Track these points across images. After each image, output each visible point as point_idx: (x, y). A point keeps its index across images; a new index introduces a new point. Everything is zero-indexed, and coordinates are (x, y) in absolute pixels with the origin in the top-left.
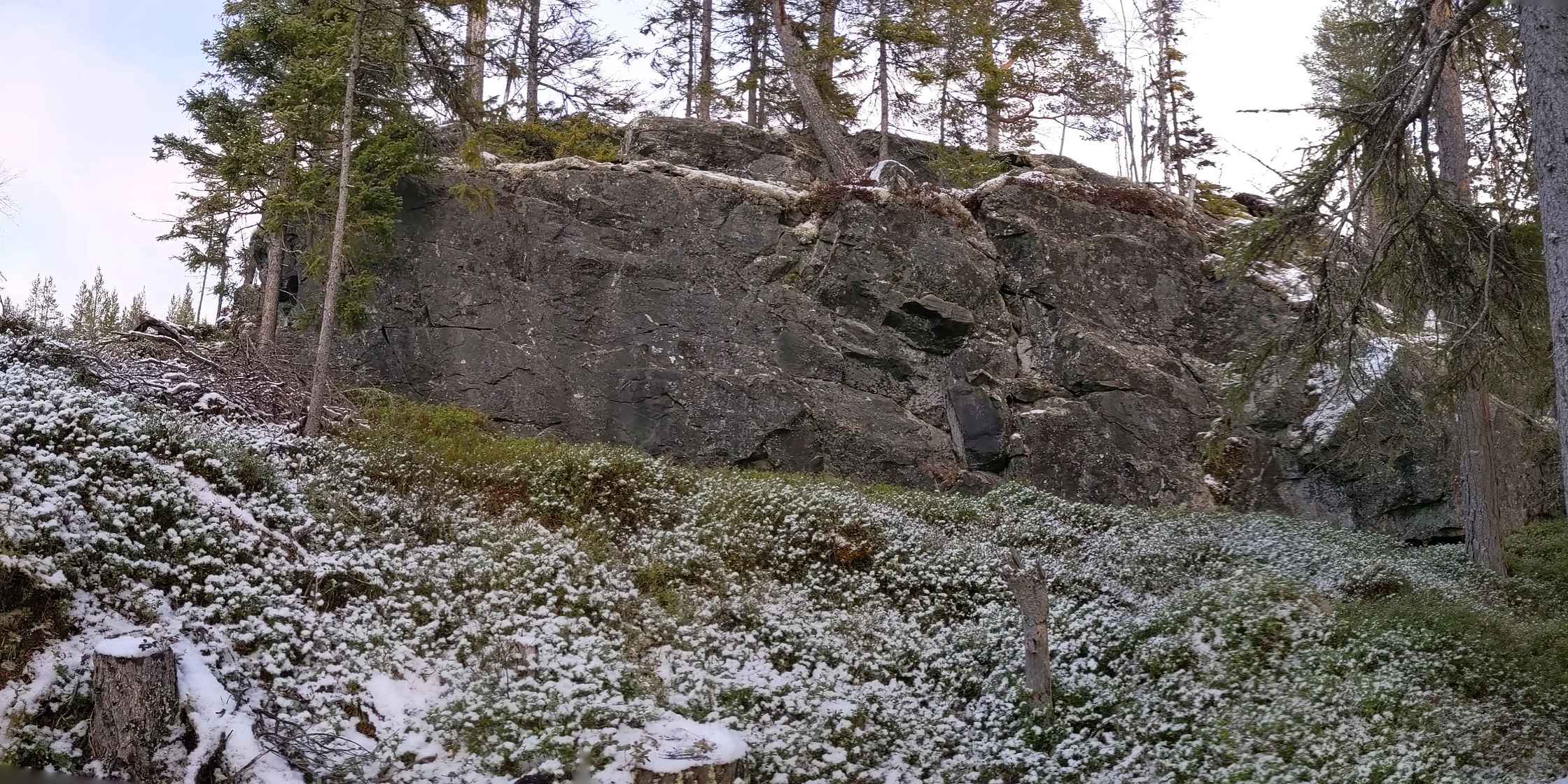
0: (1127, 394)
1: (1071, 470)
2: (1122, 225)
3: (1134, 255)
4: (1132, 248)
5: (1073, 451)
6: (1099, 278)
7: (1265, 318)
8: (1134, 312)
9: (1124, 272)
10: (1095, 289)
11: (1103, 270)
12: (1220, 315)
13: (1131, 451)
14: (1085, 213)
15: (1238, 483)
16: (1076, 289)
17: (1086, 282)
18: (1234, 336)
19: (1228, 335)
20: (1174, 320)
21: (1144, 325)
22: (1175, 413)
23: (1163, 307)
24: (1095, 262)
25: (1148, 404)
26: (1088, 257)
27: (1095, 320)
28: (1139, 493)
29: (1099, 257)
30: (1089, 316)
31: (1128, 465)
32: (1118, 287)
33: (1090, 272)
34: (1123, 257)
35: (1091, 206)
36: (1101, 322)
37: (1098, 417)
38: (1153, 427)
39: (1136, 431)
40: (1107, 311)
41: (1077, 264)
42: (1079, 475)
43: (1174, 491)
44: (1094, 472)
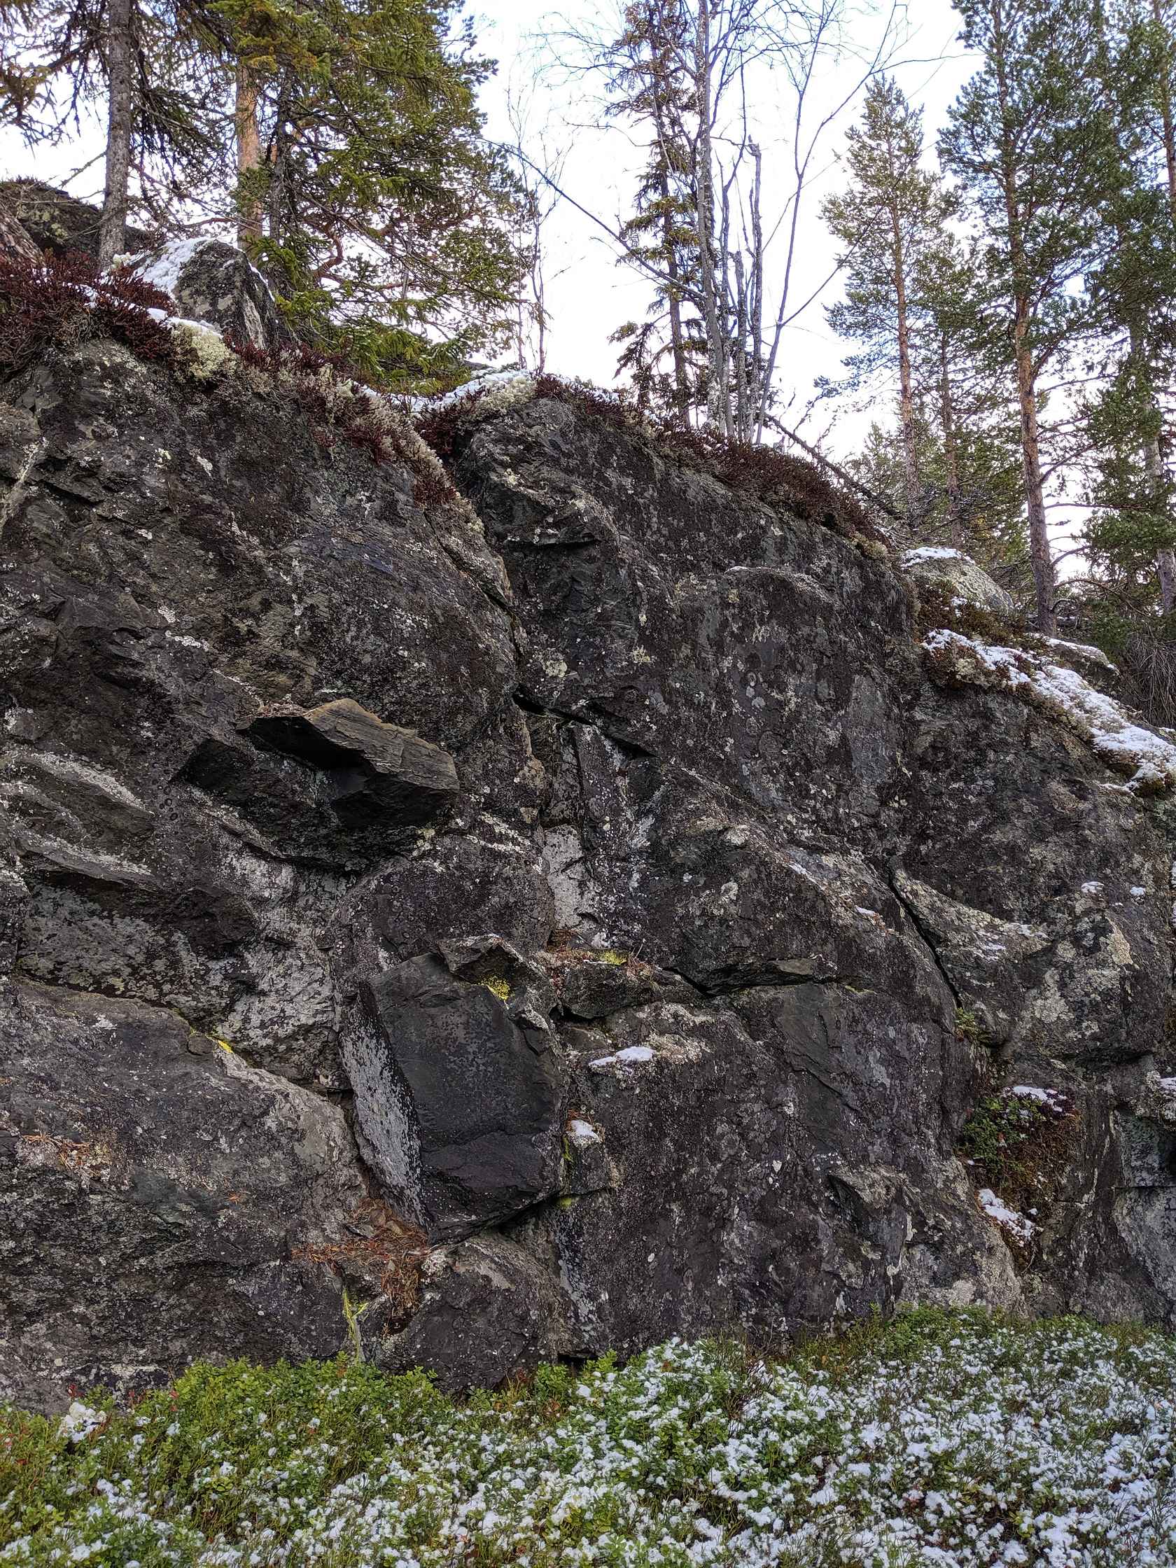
0: (831, 993)
1: (707, 1212)
2: (782, 546)
3: (812, 624)
4: (812, 608)
5: (714, 1157)
6: (744, 682)
7: (1057, 787)
8: (809, 768)
9: (792, 665)
10: (737, 708)
11: (752, 661)
12: (955, 777)
13: (839, 1145)
14: (710, 506)
15: (1059, 1213)
16: (698, 707)
17: (720, 690)
18: (985, 828)
19: (973, 825)
20: (879, 789)
21: (827, 802)
22: (920, 1034)
23: (861, 756)
24: (739, 639)
25: (871, 1015)
26: (725, 624)
27: (737, 789)
28: (866, 1264)
29: (748, 626)
30: (724, 780)
31: (833, 1182)
32: (782, 704)
33: (727, 663)
34: (793, 630)
35: (721, 489)
36: (749, 796)
37: (769, 1059)
38: (881, 1074)
39: (848, 1091)
40: (758, 766)
41: (703, 640)
42: (724, 1223)
43: (936, 1248)
44: (762, 1214)
